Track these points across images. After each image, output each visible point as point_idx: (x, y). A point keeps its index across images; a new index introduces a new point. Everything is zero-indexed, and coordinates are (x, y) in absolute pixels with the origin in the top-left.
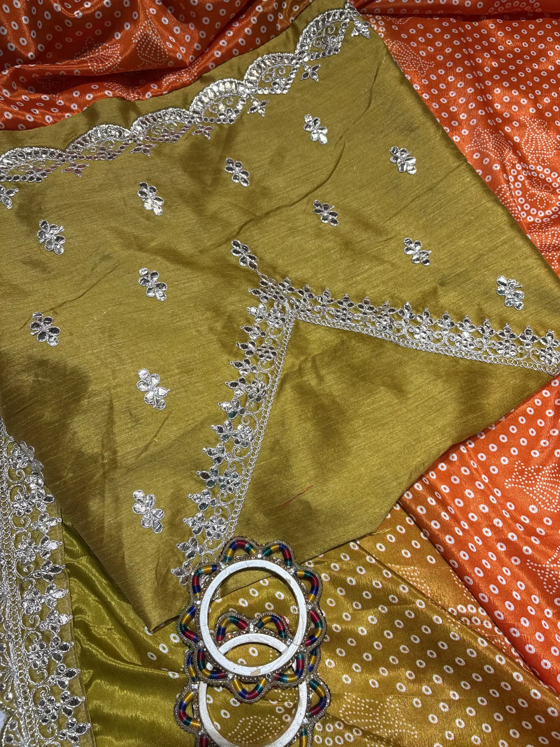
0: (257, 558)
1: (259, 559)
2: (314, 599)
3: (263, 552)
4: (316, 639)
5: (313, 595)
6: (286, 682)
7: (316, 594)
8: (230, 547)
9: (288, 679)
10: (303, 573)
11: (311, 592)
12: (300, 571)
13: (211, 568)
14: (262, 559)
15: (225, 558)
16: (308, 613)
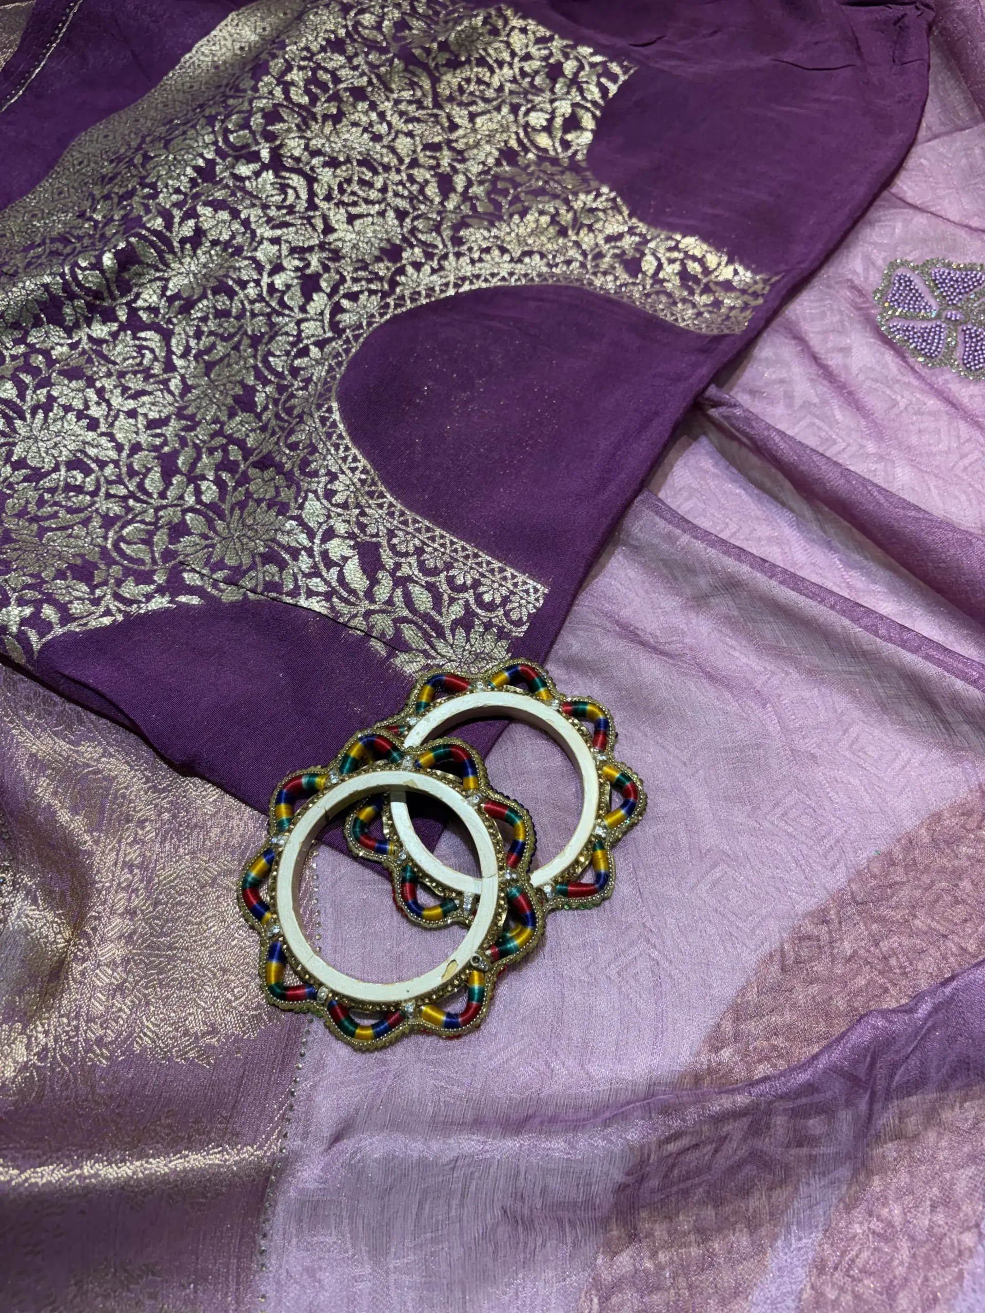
0: (332, 787)
1: (336, 785)
2: (477, 782)
3: (340, 769)
4: (524, 844)
5: (471, 777)
6: (517, 949)
7: (475, 773)
8: (278, 803)
9: (517, 942)
10: (431, 755)
11: (465, 776)
12: (422, 755)
13: (264, 861)
14: (343, 781)
15: (280, 824)
16: (479, 811)
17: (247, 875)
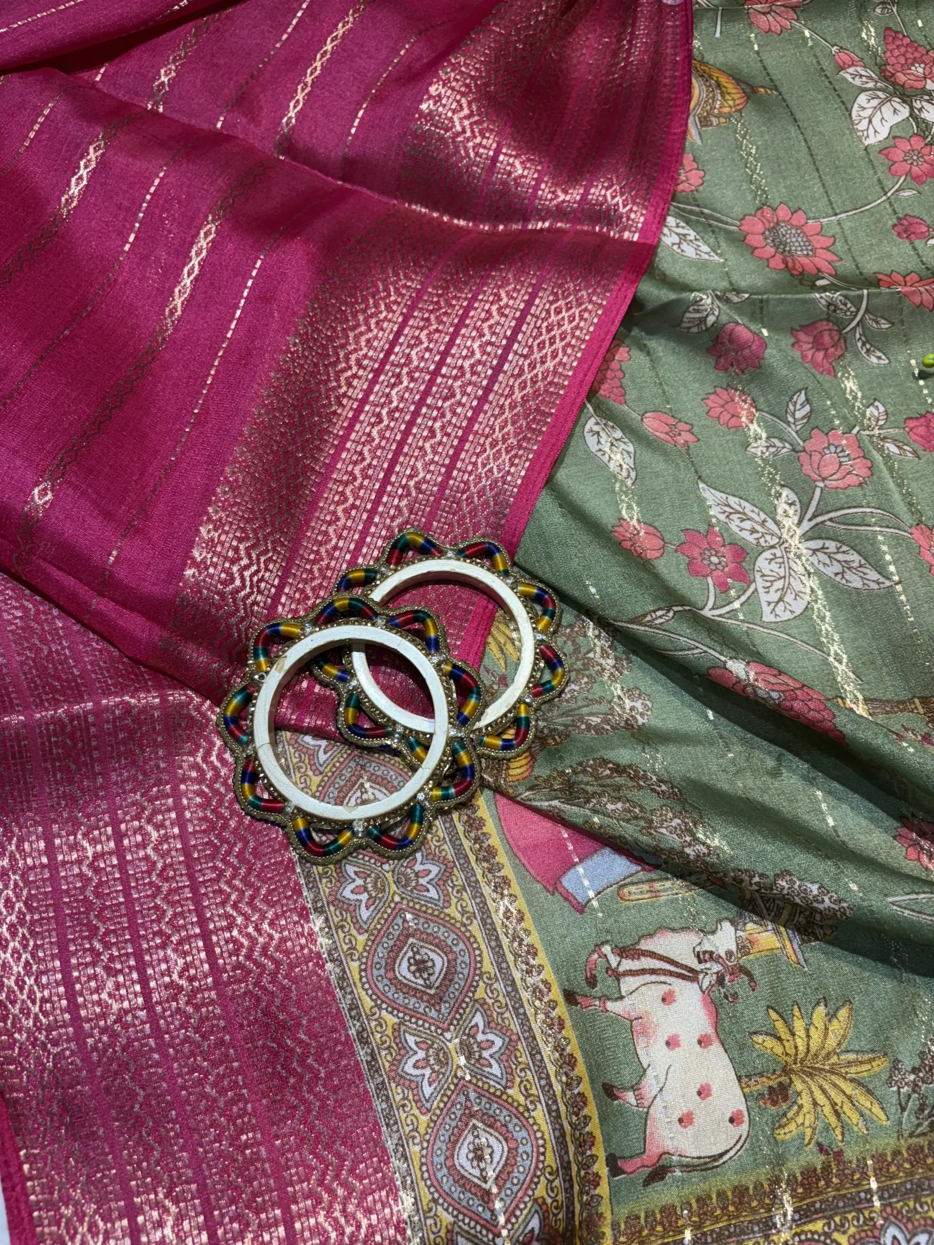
0: (422, 789)
1: (419, 791)
2: (295, 826)
3: (423, 809)
4: (243, 781)
5: (302, 829)
7: (298, 834)
8: (472, 766)
11: (307, 830)
12: (349, 839)
13: (466, 713)
14: (415, 796)
15: (463, 747)
16: (285, 800)
17: (478, 699)
